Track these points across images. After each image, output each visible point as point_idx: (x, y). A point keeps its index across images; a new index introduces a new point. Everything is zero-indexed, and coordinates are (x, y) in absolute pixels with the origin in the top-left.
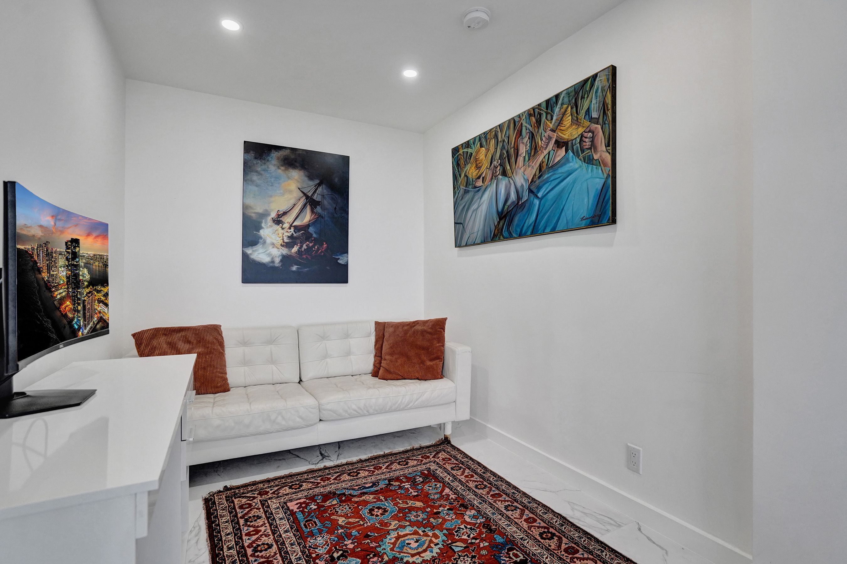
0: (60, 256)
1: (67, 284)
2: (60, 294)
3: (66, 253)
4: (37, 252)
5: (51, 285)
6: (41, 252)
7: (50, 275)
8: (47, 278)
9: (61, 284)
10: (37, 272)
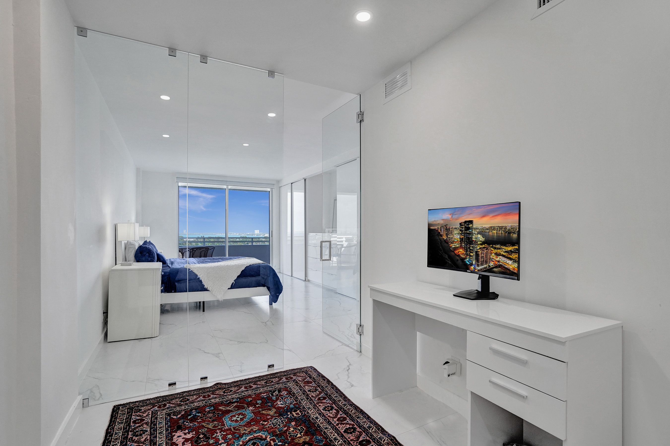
0: (455, 230)
1: (460, 241)
2: (454, 245)
3: (460, 228)
4: (440, 229)
5: (448, 241)
6: (443, 229)
7: (448, 238)
8: (446, 238)
9: (455, 241)
10: (440, 236)
